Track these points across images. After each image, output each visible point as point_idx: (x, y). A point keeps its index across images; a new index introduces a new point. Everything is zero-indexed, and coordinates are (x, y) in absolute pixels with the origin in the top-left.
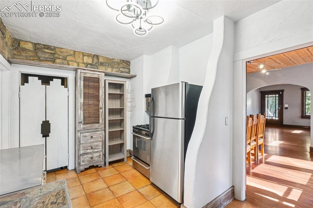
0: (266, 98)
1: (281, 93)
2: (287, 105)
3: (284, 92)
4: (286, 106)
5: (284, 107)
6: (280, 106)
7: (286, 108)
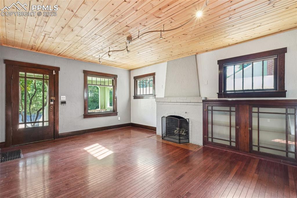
0: (21, 81)
1: (54, 73)
2: (65, 97)
3: (59, 72)
4: (62, 98)
5: (60, 101)
6: (53, 98)
7: (64, 103)
